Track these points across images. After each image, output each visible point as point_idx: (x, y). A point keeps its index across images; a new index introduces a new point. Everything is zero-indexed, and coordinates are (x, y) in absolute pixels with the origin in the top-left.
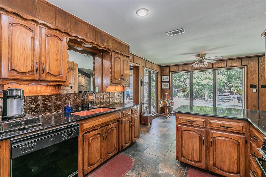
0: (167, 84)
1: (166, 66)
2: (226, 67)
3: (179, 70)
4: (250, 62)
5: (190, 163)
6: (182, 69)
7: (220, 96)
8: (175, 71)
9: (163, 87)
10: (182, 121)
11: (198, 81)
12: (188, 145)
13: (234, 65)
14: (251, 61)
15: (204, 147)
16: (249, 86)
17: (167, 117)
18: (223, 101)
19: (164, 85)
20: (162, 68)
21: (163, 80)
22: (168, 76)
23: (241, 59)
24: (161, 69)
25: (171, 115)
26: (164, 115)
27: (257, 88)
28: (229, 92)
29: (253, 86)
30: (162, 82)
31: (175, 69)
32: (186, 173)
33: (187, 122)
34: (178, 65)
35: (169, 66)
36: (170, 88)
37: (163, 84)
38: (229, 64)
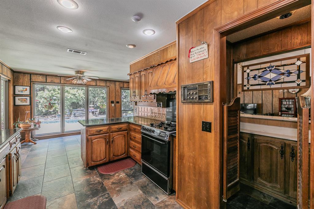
0: (27, 99)
1: (24, 73)
2: (96, 85)
3: (47, 81)
4: (111, 85)
5: (98, 163)
6: (51, 81)
7: (78, 111)
8: (40, 81)
9: (18, 102)
10: (92, 133)
11: (54, 94)
12: (97, 150)
13: (101, 85)
14: (111, 83)
15: (108, 146)
16: (110, 102)
17: (30, 144)
18: (81, 116)
19: (19, 99)
20: (15, 74)
21: (17, 93)
22: (28, 88)
23: (106, 81)
24: (13, 75)
25: (36, 140)
26: (25, 142)
27: (114, 103)
28: (93, 107)
29: (112, 102)
30: (15, 95)
31: (40, 79)
32: (98, 172)
33: (97, 132)
34: (46, 75)
35: (30, 74)
36: (31, 104)
37: (17, 98)
38: (98, 83)
